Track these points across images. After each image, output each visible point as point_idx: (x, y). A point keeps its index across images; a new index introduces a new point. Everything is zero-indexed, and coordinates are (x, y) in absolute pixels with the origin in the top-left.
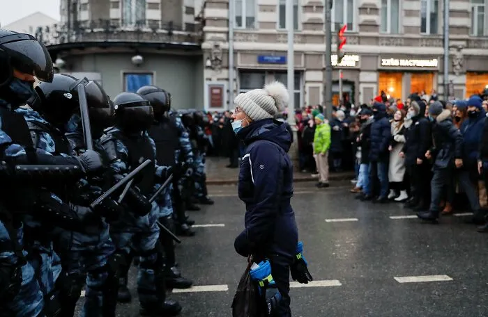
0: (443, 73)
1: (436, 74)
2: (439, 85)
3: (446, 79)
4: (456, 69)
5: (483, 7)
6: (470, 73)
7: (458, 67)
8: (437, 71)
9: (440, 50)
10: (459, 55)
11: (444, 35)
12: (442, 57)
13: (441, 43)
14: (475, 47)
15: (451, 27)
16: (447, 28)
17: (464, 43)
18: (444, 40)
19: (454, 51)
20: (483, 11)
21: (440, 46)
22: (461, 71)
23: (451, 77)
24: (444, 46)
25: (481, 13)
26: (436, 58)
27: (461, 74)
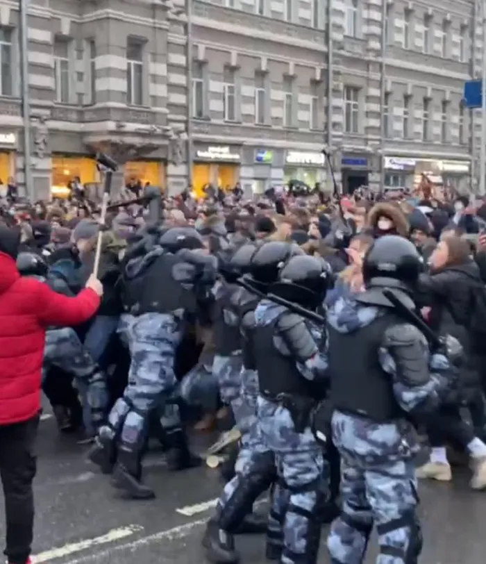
0: (23, 154)
1: (12, 154)
2: (17, 170)
3: (27, 162)
4: (40, 149)
5: (66, 62)
6: (56, 154)
7: (42, 146)
8: (15, 150)
9: (17, 120)
10: (43, 128)
11: (23, 99)
12: (21, 131)
13: (19, 110)
14: (60, 119)
15: (31, 87)
16: (26, 88)
17: (47, 112)
18: (22, 106)
19: (35, 124)
20: (67, 68)
21: (16, 114)
22: (45, 152)
23: (34, 160)
24: (23, 115)
25: (64, 71)
26: (13, 132)
27: (46, 155)
